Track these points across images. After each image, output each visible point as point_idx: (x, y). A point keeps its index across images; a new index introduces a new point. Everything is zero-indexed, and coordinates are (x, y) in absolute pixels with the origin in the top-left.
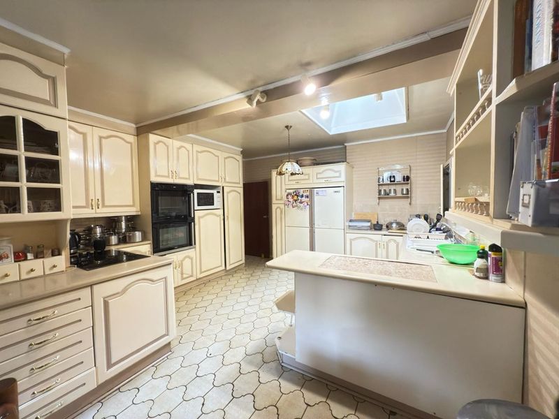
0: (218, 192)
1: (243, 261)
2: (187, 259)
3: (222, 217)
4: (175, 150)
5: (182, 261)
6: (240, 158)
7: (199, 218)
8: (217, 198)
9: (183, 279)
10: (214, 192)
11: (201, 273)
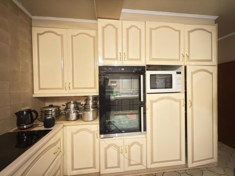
0: (179, 73)
1: (215, 160)
2: (135, 146)
3: (183, 103)
4: (125, 31)
5: (130, 147)
6: (213, 29)
7: (152, 102)
8: (177, 80)
9: (130, 165)
10: (173, 73)
11: (152, 163)
